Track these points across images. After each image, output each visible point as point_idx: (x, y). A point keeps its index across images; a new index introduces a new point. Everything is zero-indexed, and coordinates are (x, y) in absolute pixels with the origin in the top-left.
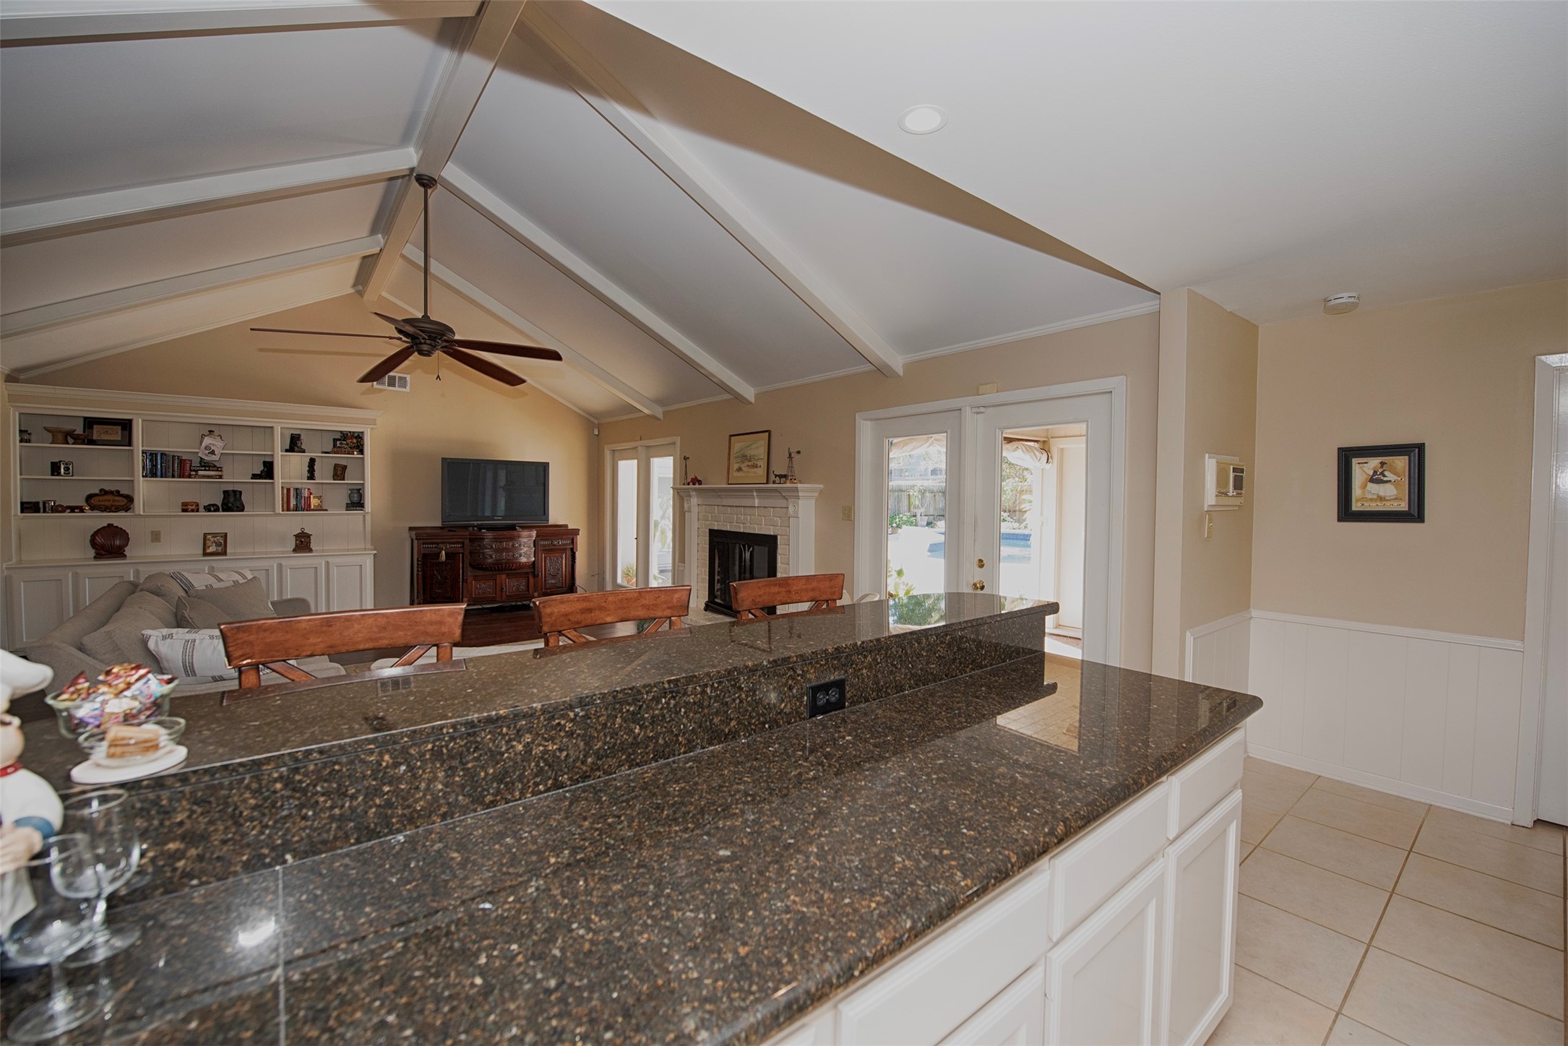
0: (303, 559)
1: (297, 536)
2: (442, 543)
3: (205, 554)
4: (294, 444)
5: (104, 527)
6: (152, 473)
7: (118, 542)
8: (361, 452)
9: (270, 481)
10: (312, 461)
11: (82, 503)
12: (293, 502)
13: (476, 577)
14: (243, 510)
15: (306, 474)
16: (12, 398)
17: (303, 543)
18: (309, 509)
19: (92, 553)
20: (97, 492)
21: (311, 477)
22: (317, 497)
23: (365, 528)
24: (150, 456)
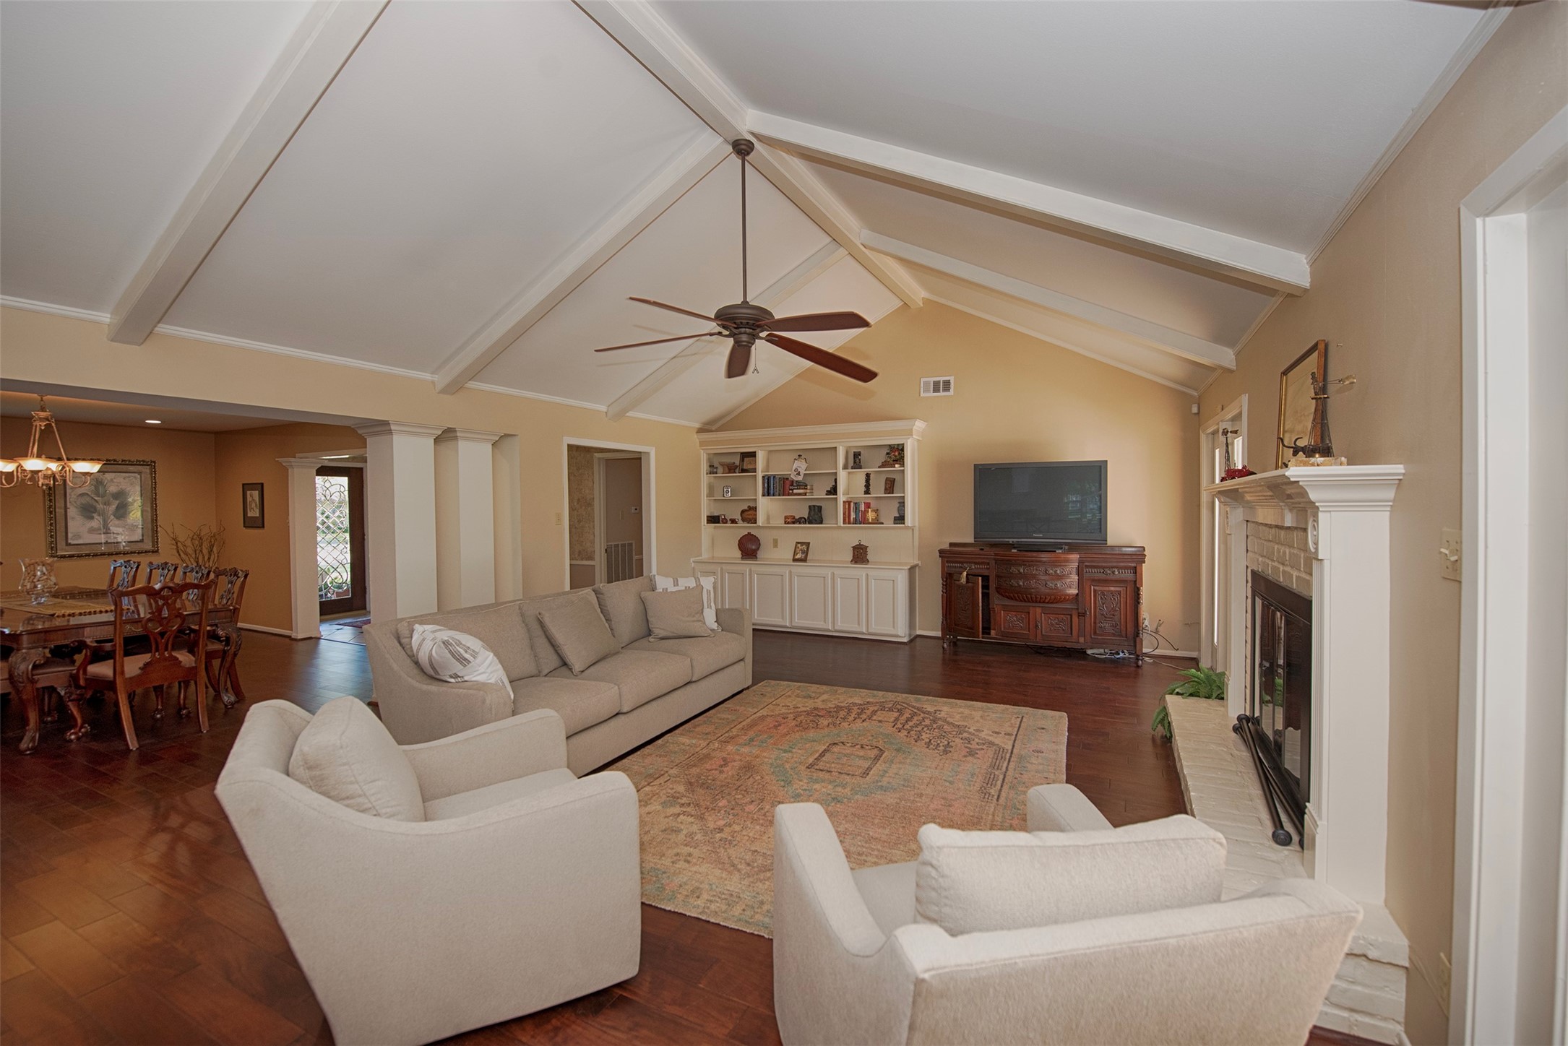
0: (860, 571)
1: (854, 548)
2: (967, 563)
3: (795, 560)
4: (856, 460)
5: (746, 535)
6: (767, 493)
7: (754, 547)
8: (903, 465)
9: (835, 496)
10: (868, 475)
11: (738, 517)
12: (853, 516)
13: (1005, 608)
14: (821, 523)
15: (864, 489)
16: (702, 444)
17: (860, 554)
18: (864, 521)
19: (738, 554)
20: (746, 508)
21: (867, 492)
22: (874, 511)
23: (913, 542)
24: (767, 479)
